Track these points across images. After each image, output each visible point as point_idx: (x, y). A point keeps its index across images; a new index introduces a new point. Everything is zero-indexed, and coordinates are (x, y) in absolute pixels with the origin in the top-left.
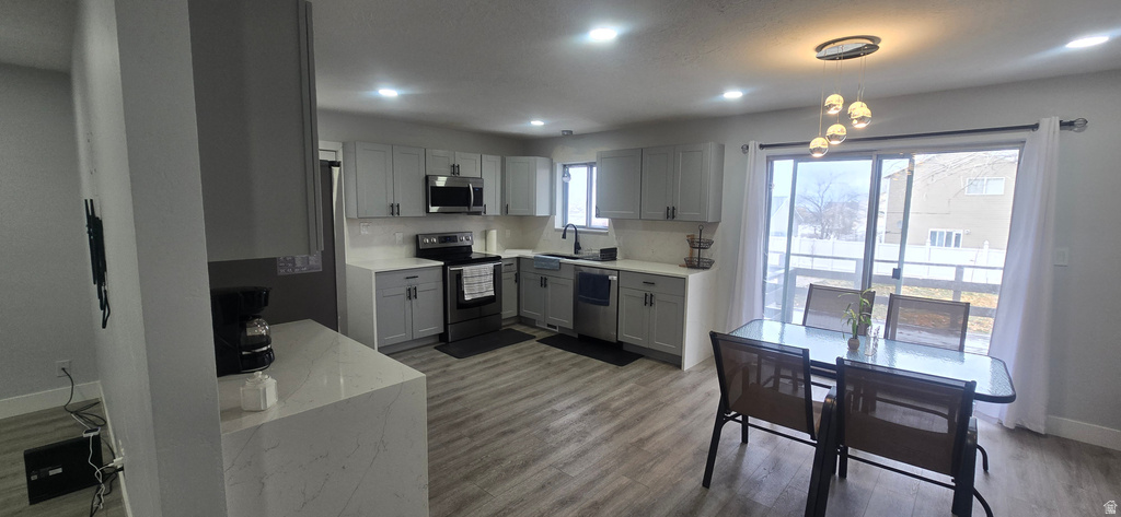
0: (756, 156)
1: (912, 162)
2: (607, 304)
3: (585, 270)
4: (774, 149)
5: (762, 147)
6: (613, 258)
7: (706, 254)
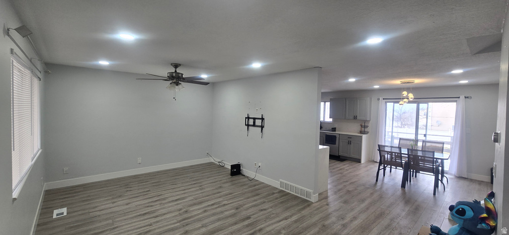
0: (382, 102)
1: (428, 105)
2: (335, 144)
3: (328, 134)
4: (387, 100)
5: (384, 99)
6: (335, 131)
7: (366, 130)
